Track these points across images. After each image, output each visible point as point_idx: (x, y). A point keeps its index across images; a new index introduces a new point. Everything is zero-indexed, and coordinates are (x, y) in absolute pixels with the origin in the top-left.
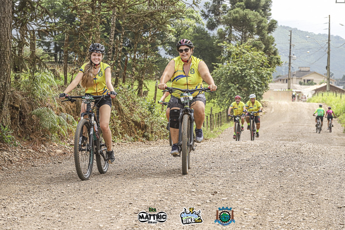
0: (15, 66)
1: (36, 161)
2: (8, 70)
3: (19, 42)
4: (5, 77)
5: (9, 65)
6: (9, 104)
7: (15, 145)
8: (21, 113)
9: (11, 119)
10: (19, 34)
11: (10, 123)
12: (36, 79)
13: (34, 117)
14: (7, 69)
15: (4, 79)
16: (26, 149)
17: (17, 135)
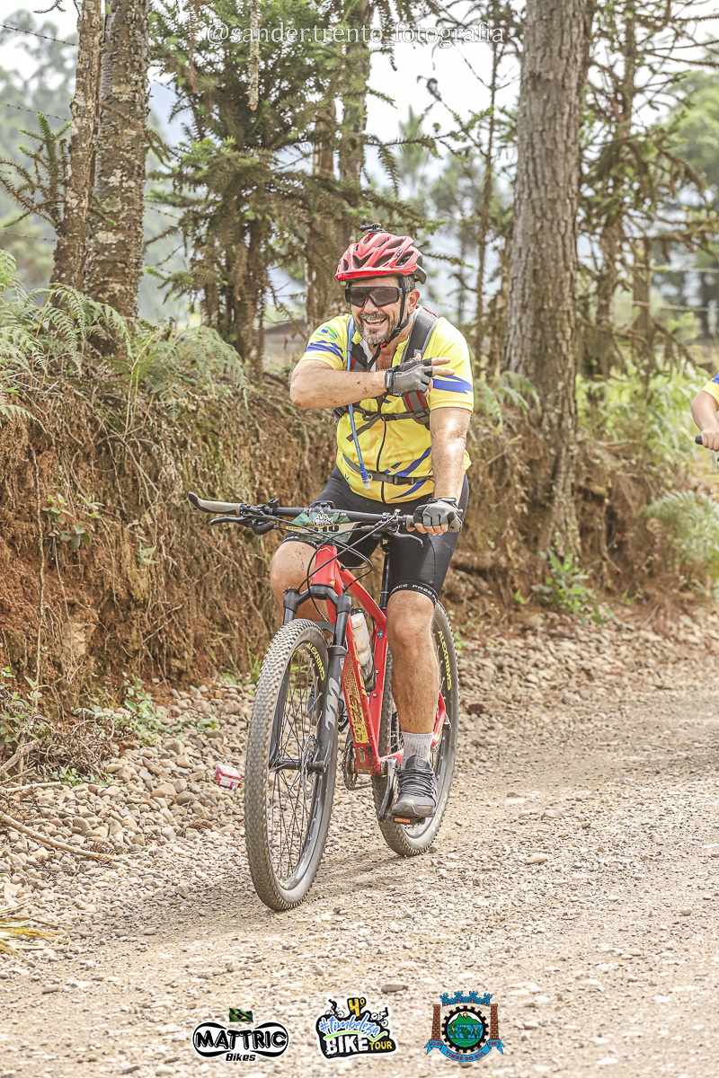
0: (587, 359)
1: (669, 672)
2: (567, 374)
3: (600, 279)
4: (557, 397)
5: (571, 358)
6: (573, 485)
7: (599, 620)
8: (611, 514)
9: (581, 535)
10: (599, 254)
11: (579, 547)
12: (658, 400)
13: (654, 525)
14: (564, 371)
15: (555, 404)
16: (632, 631)
17: (602, 585)
